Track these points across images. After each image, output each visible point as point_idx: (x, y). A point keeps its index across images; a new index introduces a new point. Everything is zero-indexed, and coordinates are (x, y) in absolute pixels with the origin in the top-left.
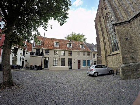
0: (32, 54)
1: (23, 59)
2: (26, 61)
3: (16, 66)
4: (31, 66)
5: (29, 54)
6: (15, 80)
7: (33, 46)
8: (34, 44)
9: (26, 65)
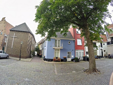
0: (108, 43)
1: (102, 50)
2: (105, 51)
3: (97, 57)
4: (109, 55)
5: (106, 44)
6: (97, 68)
7: (107, 36)
8: (107, 34)
9: (105, 54)
